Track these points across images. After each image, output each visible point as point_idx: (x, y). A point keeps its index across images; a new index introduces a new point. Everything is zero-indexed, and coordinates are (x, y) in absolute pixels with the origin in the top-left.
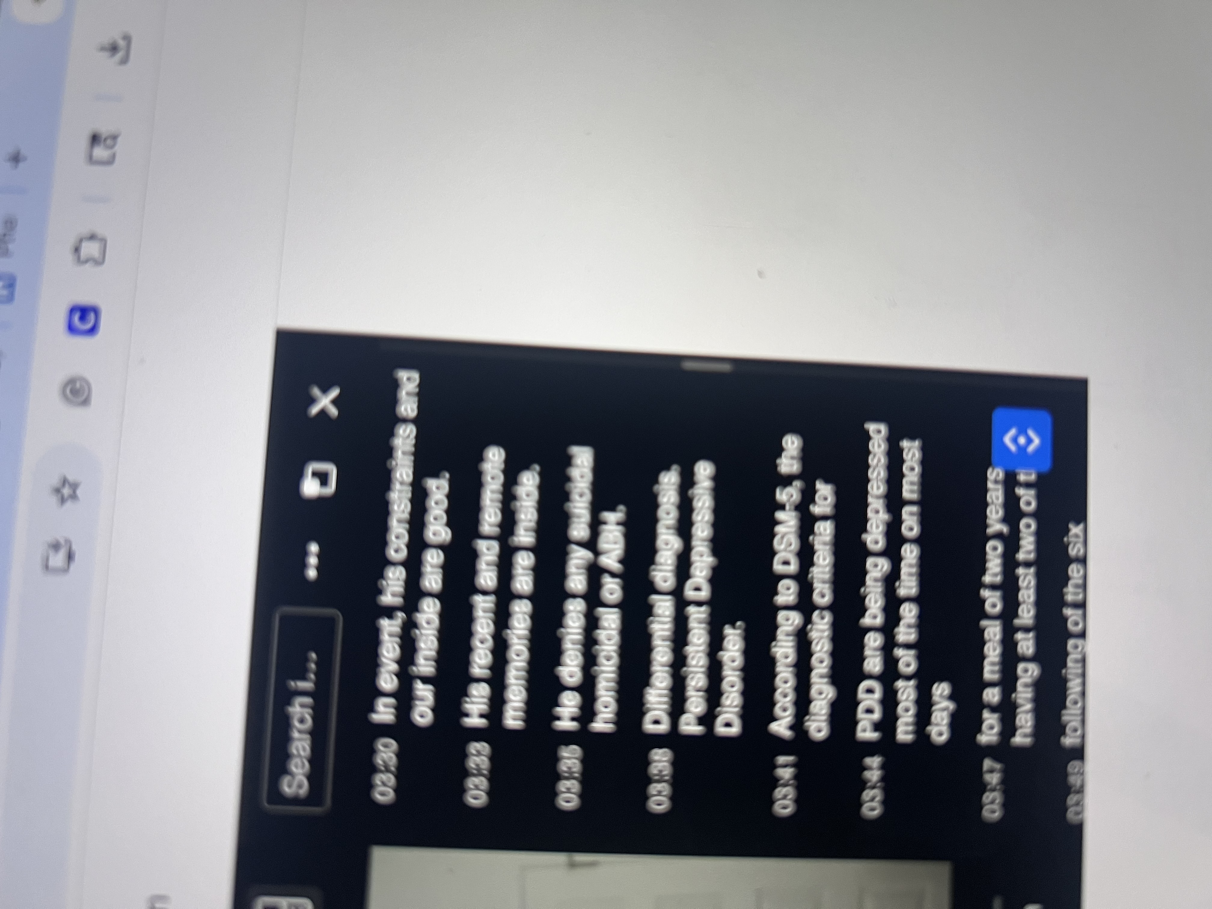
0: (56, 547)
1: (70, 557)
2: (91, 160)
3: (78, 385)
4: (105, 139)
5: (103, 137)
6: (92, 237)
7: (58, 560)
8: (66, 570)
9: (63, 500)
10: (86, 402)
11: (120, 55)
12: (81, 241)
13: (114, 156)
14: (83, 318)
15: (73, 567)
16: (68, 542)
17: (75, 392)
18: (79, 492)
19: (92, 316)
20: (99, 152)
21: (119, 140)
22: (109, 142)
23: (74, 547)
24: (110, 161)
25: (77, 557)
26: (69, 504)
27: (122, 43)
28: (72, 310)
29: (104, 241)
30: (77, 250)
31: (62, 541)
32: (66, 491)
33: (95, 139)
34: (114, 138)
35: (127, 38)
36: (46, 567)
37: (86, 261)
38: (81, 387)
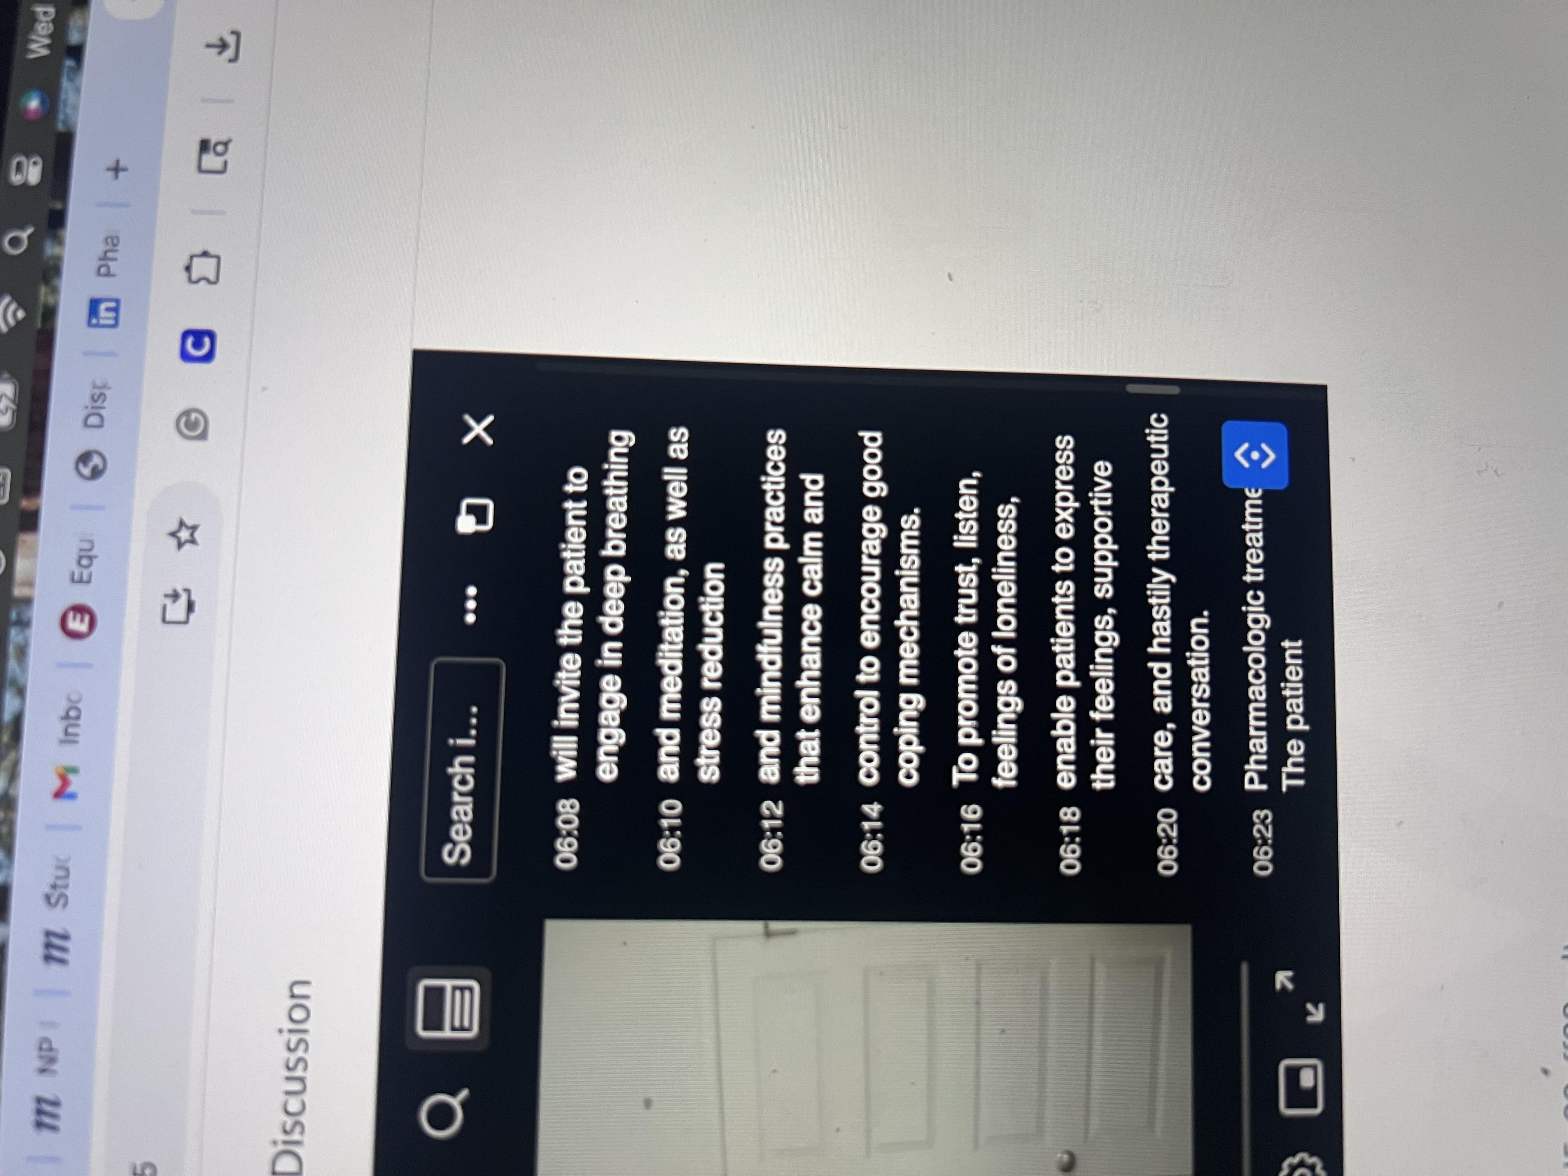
0: (175, 596)
1: (190, 607)
2: (200, 170)
3: (193, 416)
4: (216, 145)
5: (213, 142)
6: (205, 254)
7: (177, 611)
8: (186, 622)
9: (180, 545)
10: (203, 436)
11: (230, 53)
12: (192, 257)
13: (226, 163)
14: (198, 345)
15: (192, 617)
16: (188, 591)
17: (192, 425)
18: (196, 535)
19: (207, 340)
20: (210, 161)
21: (230, 146)
22: (220, 148)
23: (193, 597)
24: (223, 171)
25: (197, 607)
26: (188, 547)
27: (231, 40)
28: (186, 334)
29: (218, 258)
30: (188, 269)
31: (180, 590)
32: (184, 535)
33: (204, 146)
34: (226, 144)
35: (237, 34)
36: (164, 620)
37: (198, 281)
38: (196, 418)
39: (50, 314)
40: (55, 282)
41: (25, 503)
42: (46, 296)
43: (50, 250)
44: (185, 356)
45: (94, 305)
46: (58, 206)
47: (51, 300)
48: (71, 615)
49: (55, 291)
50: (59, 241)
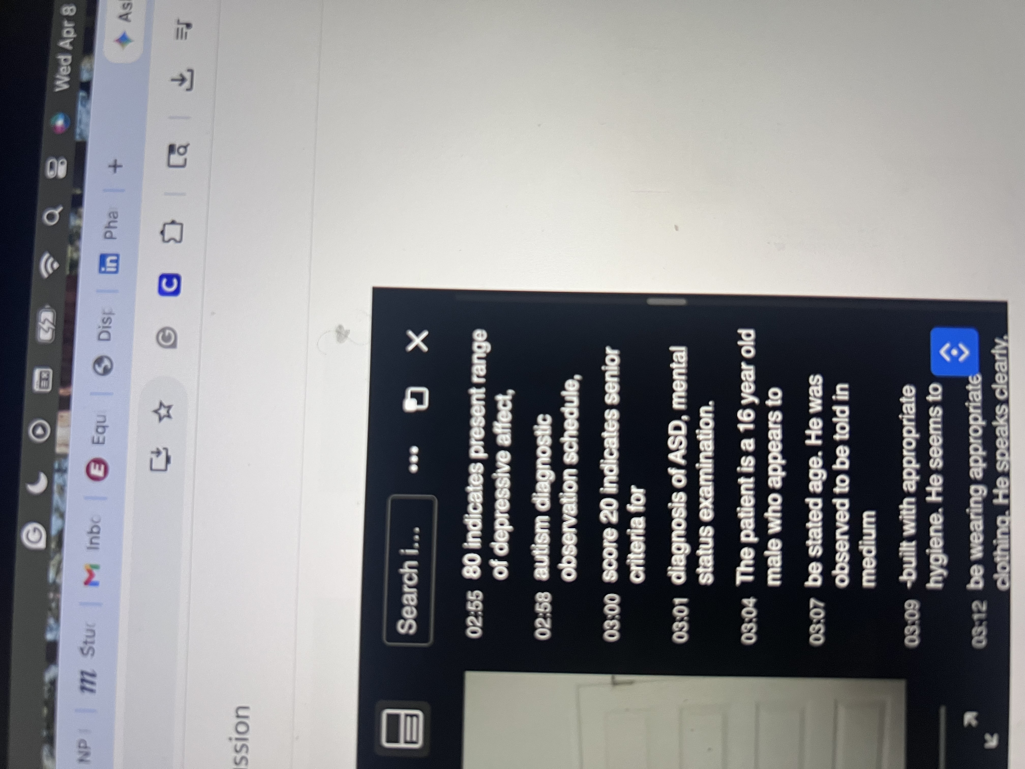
0: (158, 453)
1: (168, 460)
2: (169, 165)
3: (167, 332)
4: (179, 148)
5: (177, 147)
6: (173, 222)
7: (160, 462)
8: (166, 470)
9: (161, 419)
10: (174, 346)
11: (187, 84)
12: (164, 225)
13: (186, 160)
14: (169, 284)
15: (169, 466)
16: (166, 449)
17: (166, 339)
18: (171, 412)
19: (175, 281)
20: (176, 159)
21: (188, 148)
22: (182, 150)
23: (170, 453)
24: (184, 166)
25: (172, 460)
26: (165, 420)
27: (187, 75)
28: (161, 277)
29: (181, 225)
30: (162, 232)
31: (161, 449)
32: (163, 412)
33: (172, 149)
34: (185, 147)
35: (191, 71)
36: (151, 469)
37: (169, 241)
38: (169, 334)
39: (75, 265)
40: (77, 243)
41: (62, 392)
42: (72, 252)
43: (74, 222)
44: (162, 292)
45: (103, 258)
46: (78, 192)
47: (75, 256)
48: (92, 465)
49: (77, 249)
50: (80, 216)
